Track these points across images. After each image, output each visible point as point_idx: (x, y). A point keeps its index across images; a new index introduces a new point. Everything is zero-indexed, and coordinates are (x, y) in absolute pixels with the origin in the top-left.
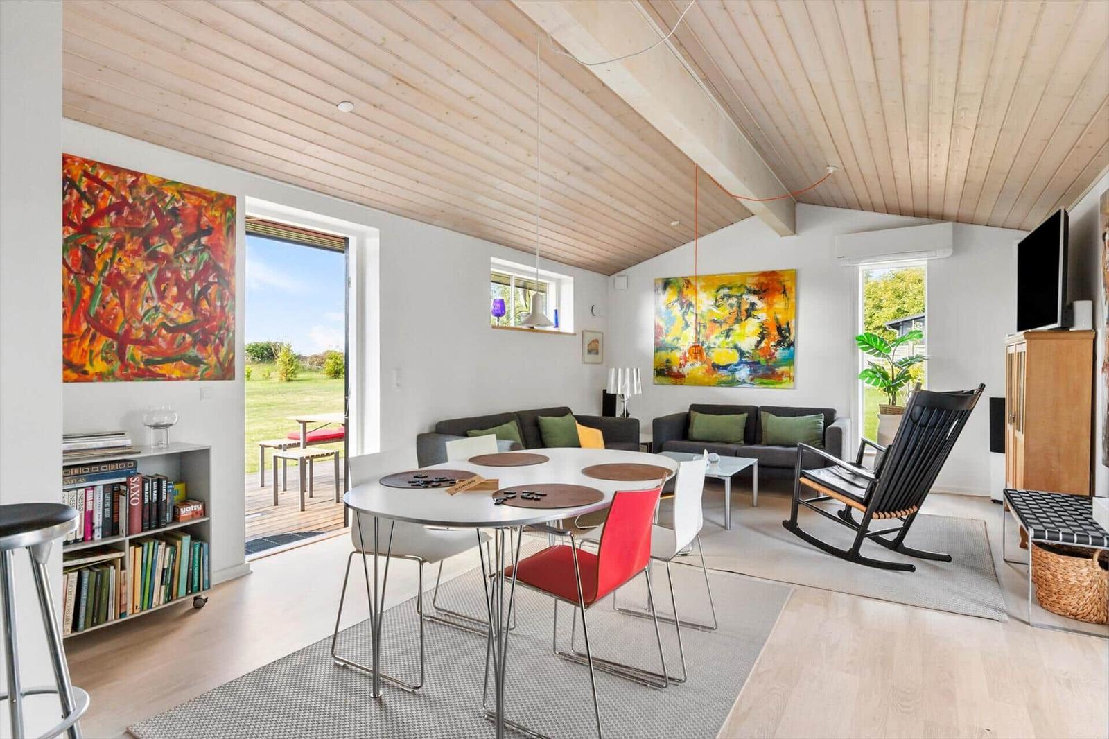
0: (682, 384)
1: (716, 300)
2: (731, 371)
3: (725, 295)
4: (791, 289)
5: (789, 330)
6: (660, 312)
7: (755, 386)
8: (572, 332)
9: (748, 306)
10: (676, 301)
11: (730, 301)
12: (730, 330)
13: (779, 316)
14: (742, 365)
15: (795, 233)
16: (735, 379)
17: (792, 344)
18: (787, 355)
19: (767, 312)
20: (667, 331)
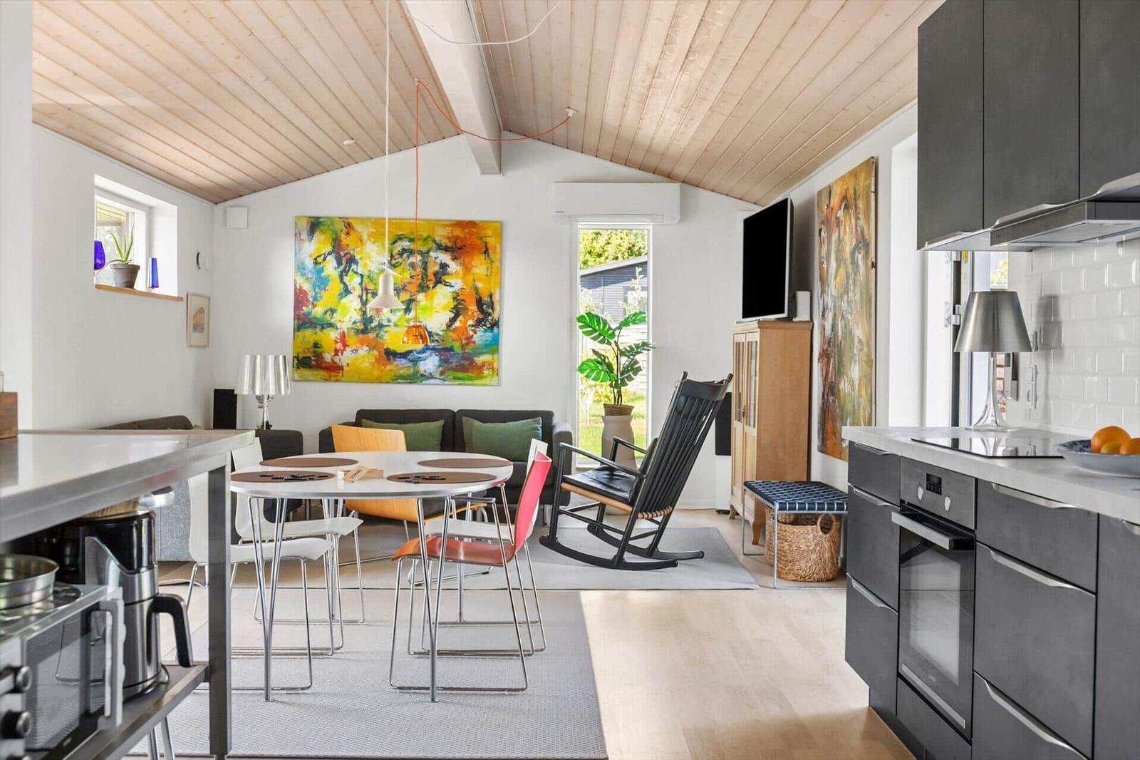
0: (337, 381)
1: (392, 257)
2: (411, 361)
3: (404, 250)
4: (495, 248)
5: (492, 305)
6: (304, 269)
7: (446, 383)
8: (176, 295)
9: (437, 268)
10: (329, 254)
11: (412, 259)
12: (411, 301)
13: (479, 285)
14: (428, 353)
15: (500, 172)
16: (418, 371)
17: (496, 324)
18: (490, 339)
19: (462, 278)
20: (315, 299)
